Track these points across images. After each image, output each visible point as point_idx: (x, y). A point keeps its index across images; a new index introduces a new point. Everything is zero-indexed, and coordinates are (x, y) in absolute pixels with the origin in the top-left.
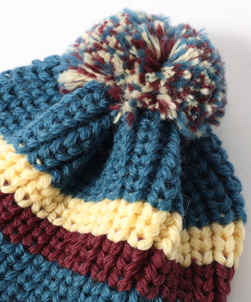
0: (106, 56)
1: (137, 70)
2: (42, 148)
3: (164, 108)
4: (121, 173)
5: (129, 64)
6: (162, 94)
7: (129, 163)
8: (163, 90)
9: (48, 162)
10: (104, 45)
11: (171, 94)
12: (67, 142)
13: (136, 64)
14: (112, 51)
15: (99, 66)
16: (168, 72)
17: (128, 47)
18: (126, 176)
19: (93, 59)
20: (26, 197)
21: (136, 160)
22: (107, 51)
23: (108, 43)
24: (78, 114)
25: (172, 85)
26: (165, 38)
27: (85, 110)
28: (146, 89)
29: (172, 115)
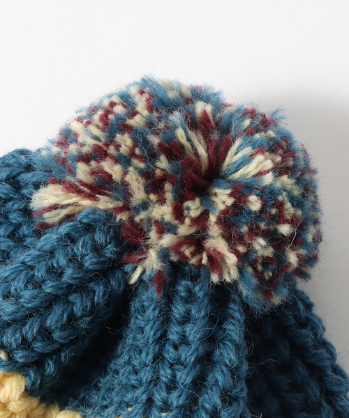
0: (115, 170)
1: (169, 196)
2: (9, 332)
3: (216, 262)
4: (146, 375)
5: (154, 185)
6: (213, 238)
7: (158, 358)
8: (214, 230)
9: (19, 356)
10: (112, 150)
11: (228, 237)
12: (51, 321)
13: (168, 186)
14: (124, 161)
15: (102, 185)
16: (222, 198)
17: (152, 156)
18: (155, 381)
19: (93, 173)
21: (170, 354)
22: (117, 160)
23: (118, 147)
24: (69, 272)
25: (229, 221)
26: (215, 136)
27: (81, 266)
28: (184, 230)
29: (231, 274)
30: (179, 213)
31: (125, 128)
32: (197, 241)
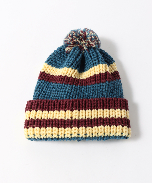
0: (75, 40)
1: (83, 40)
2: (73, 64)
3: (92, 45)
4: (91, 61)
5: (81, 40)
7: (92, 59)
8: (90, 42)
9: (75, 67)
10: (73, 39)
11: (92, 42)
12: (77, 61)
13: (83, 39)
14: (76, 39)
15: (75, 43)
16: (89, 38)
17: (79, 37)
18: (93, 61)
19: (72, 42)
20: (74, 76)
21: (93, 57)
22: (75, 39)
23: (74, 38)
24: (76, 54)
25: (91, 40)
26: (84, 32)
27: (77, 53)
28: (87, 43)
29: (95, 46)
30: (85, 41)
31: (74, 35)
32: (89, 43)
